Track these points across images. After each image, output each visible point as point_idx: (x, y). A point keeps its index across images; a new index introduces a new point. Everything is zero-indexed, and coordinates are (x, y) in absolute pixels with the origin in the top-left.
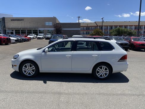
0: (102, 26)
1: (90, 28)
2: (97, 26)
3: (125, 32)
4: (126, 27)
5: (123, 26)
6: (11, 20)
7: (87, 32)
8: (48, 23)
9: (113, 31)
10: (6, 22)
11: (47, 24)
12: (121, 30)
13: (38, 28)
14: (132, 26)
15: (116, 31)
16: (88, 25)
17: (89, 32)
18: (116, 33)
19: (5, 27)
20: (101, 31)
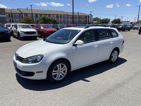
0: (32, 14)
1: (13, 15)
2: (22, 13)
3: (50, 21)
4: (49, 15)
5: (47, 15)
7: (10, 20)
9: (40, 19)
12: (47, 18)
14: (55, 14)
15: (42, 19)
16: (12, 12)
17: (13, 20)
18: (43, 21)
20: (32, 19)
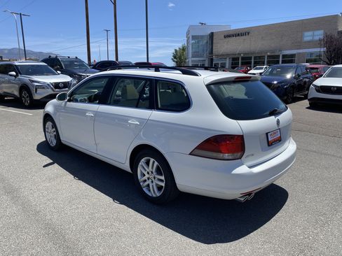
6: (225, 37)
8: (310, 33)
10: (214, 41)
11: (308, 36)
13: (280, 51)
19: (211, 52)
